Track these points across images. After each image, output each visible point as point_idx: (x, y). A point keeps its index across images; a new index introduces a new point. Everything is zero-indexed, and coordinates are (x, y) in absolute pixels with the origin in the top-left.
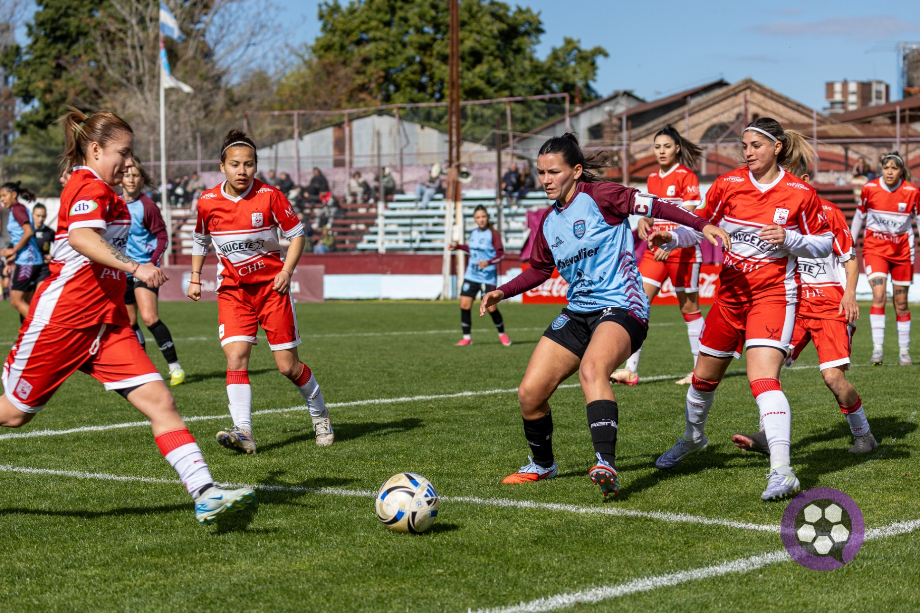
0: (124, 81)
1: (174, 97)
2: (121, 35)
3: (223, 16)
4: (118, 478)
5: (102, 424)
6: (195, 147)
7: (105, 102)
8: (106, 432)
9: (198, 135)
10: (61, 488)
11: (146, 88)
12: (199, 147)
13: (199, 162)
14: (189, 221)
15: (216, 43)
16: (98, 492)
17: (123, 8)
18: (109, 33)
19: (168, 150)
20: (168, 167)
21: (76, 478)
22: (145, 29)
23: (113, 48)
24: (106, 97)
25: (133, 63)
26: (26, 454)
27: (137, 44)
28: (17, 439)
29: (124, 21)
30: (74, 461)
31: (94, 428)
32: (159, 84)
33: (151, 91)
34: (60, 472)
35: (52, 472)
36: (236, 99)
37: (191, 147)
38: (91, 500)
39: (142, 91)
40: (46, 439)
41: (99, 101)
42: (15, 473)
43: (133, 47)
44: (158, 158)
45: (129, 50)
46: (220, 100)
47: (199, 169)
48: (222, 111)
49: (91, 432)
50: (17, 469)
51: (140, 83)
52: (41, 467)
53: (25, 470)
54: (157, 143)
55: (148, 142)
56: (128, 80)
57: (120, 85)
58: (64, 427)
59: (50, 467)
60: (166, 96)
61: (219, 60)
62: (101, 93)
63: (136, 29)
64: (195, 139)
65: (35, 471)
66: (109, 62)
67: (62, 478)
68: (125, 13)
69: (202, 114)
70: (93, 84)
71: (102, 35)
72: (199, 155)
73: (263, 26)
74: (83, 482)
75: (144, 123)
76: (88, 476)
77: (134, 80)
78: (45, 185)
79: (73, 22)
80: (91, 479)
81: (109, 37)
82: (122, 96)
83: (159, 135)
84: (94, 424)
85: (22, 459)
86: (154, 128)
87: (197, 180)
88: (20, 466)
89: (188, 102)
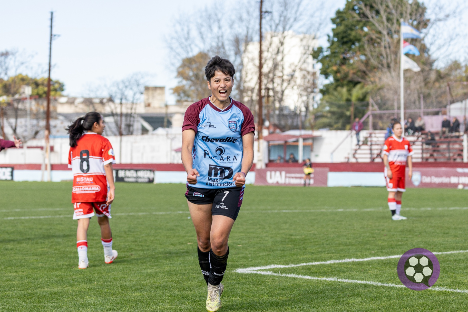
0: (380, 66)
1: (408, 75)
2: (378, 40)
3: (435, 29)
4: (396, 286)
5: (383, 256)
6: (420, 102)
7: (369, 77)
8: (386, 260)
9: (422, 96)
10: (366, 290)
11: (392, 70)
12: (422, 102)
13: (422, 110)
14: (417, 143)
15: (431, 44)
16: (387, 293)
17: (380, 26)
18: (372, 39)
19: (405, 104)
20: (405, 114)
21: (373, 285)
22: (392, 37)
23: (374, 47)
24: (370, 75)
25: (385, 55)
26: (344, 272)
27: (387, 45)
28: (337, 264)
29: (380, 33)
30: (371, 276)
31: (379, 258)
32: (400, 68)
33: (394, 70)
34: (364, 282)
35: (359, 282)
36: (442, 75)
37: (417, 103)
38: (383, 298)
39: (390, 72)
40: (354, 263)
41: (366, 77)
42: (339, 282)
43: (385, 48)
44: (399, 108)
45: (383, 49)
46: (433, 76)
47: (422, 115)
48: (434, 82)
49: (377, 260)
50: (340, 280)
51: (389, 67)
52: (353, 279)
53: (345, 280)
54: (399, 100)
55: (393, 100)
56: (382, 65)
57: (378, 68)
58: (363, 257)
59: (358, 279)
60: (404, 74)
61: (432, 53)
62: (367, 72)
63: (387, 37)
64: (419, 98)
65: (350, 281)
66: (372, 56)
67: (366, 286)
68: (380, 29)
69: (423, 84)
70: (363, 68)
71: (368, 41)
72: (422, 106)
73: (457, 35)
74: (377, 287)
75: (391, 89)
76: (380, 284)
77: (385, 65)
78: (336, 123)
79: (353, 33)
80: (381, 286)
81: (372, 41)
82: (378, 74)
83: (399, 95)
84: (378, 255)
85: (342, 274)
86: (396, 92)
87: (420, 121)
88: (341, 278)
89: (415, 77)
